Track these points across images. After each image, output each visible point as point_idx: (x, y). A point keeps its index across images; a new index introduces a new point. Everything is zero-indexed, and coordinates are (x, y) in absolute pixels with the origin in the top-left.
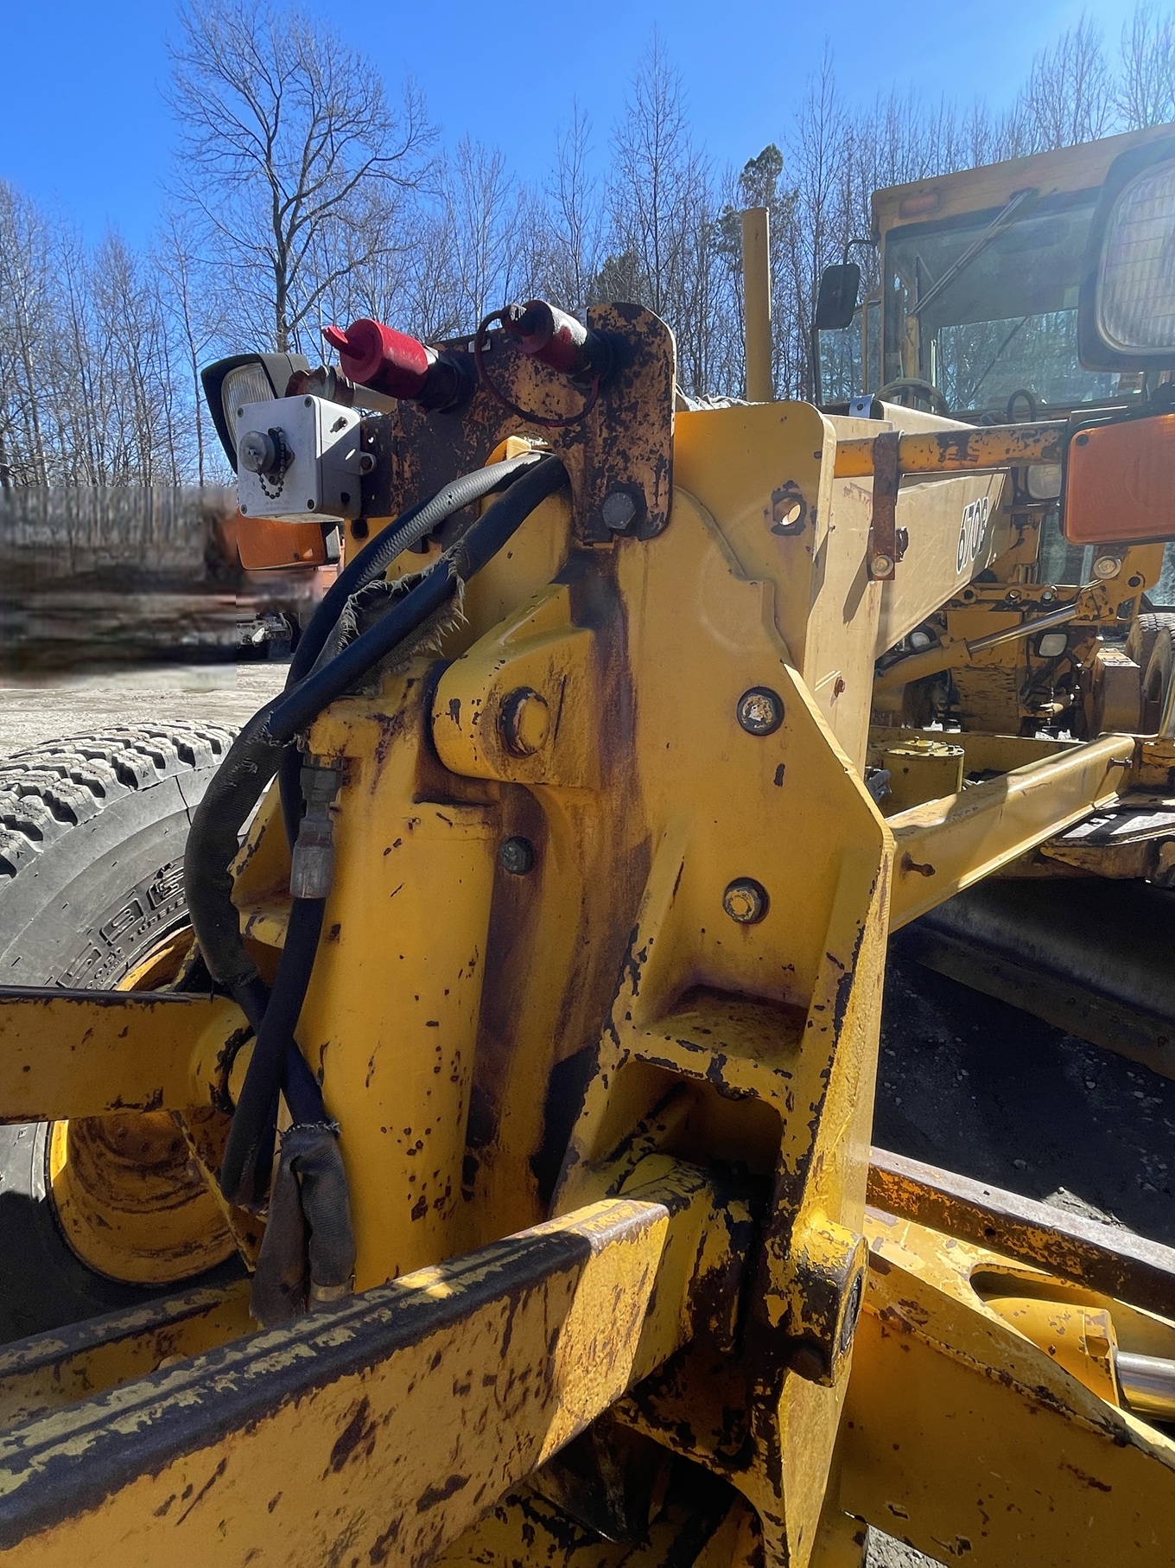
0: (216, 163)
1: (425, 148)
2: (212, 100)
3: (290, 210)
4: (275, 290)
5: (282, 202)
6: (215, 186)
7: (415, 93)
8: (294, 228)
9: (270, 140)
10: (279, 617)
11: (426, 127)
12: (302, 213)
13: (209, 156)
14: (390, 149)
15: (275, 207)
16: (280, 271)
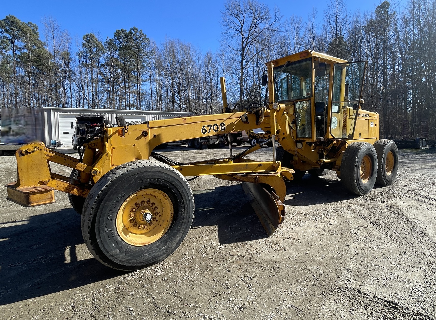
0: (230, 34)
1: (279, 21)
2: (231, 20)
3: (246, 40)
4: (241, 60)
5: (244, 39)
6: (229, 39)
7: (277, 10)
8: (246, 45)
9: (242, 26)
10: (223, 138)
11: (279, 17)
12: (248, 41)
13: (228, 32)
14: (270, 23)
15: (242, 41)
16: (242, 55)
